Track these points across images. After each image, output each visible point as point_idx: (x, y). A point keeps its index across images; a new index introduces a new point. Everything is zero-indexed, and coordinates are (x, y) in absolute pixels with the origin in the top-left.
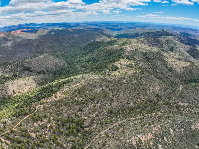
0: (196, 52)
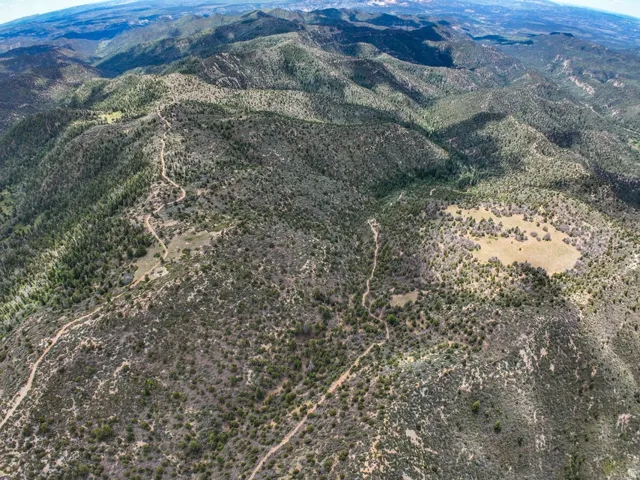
0: (378, 72)
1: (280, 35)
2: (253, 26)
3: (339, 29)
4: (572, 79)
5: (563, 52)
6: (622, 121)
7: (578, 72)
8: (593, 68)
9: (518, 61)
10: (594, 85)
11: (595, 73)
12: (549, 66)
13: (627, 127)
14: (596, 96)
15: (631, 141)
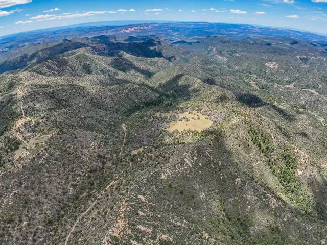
0: (125, 63)
1: (76, 50)
2: (63, 47)
3: (106, 44)
4: (217, 56)
5: (213, 44)
6: (241, 70)
7: (220, 53)
8: (226, 50)
9: (192, 51)
10: (227, 57)
11: (227, 51)
12: (207, 52)
13: (243, 73)
14: (228, 61)
15: (245, 78)
